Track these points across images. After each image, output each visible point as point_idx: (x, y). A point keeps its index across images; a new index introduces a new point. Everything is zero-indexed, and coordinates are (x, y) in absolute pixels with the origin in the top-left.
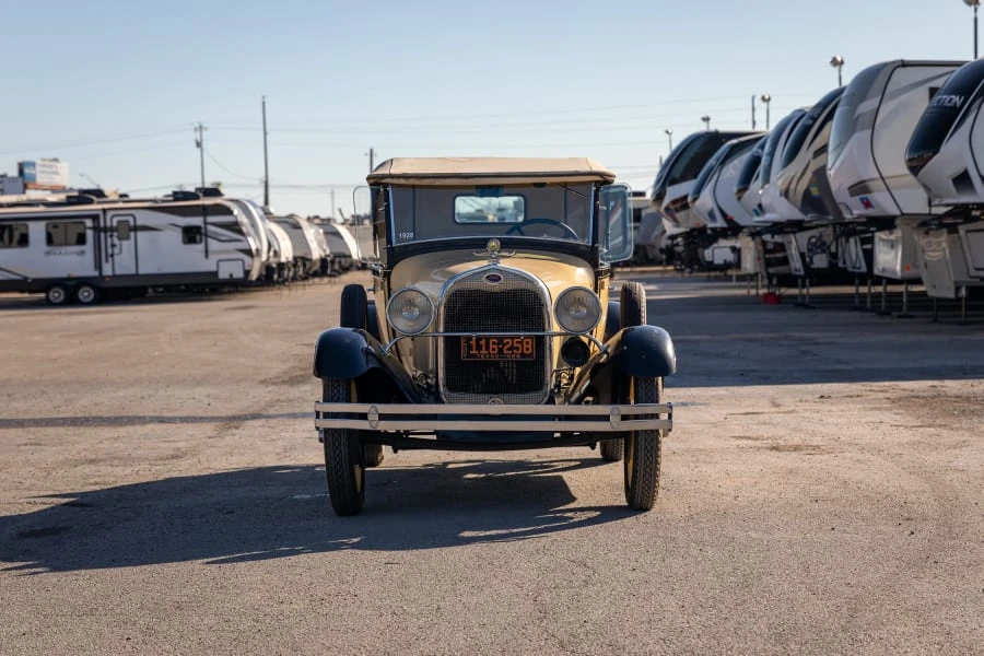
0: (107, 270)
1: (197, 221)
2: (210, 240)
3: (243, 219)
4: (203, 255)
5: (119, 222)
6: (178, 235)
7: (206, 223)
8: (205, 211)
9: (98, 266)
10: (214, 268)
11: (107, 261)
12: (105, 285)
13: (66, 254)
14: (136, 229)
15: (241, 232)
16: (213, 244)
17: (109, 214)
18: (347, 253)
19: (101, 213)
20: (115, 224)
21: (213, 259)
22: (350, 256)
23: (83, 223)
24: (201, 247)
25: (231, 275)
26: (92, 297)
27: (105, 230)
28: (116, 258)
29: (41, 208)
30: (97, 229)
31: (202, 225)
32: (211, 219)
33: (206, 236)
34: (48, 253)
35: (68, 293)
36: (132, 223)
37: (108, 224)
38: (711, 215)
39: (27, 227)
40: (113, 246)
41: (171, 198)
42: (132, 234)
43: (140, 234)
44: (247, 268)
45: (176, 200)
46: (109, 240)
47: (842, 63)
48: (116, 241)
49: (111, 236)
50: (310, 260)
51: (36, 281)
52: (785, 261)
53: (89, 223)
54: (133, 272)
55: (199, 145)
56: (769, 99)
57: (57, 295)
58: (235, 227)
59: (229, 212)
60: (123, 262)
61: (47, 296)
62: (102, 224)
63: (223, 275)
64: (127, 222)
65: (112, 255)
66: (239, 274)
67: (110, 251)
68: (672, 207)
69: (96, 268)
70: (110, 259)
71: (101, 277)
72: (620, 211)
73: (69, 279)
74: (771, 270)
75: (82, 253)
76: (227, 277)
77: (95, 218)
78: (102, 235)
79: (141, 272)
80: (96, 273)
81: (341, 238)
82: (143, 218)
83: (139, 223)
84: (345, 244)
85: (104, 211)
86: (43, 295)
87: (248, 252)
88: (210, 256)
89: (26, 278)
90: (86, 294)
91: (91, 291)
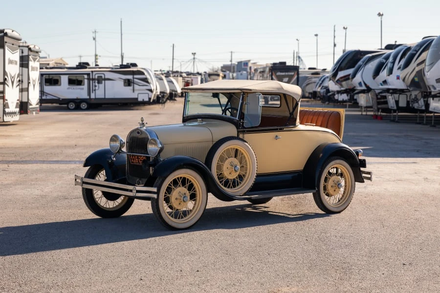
0: (93, 96)
1: (130, 77)
2: (135, 85)
3: (148, 77)
4: (132, 91)
5: (98, 77)
6: (122, 83)
7: (133, 78)
8: (133, 73)
9: (89, 94)
10: (136, 97)
11: (93, 92)
12: (92, 102)
13: (76, 89)
14: (105, 79)
15: (148, 82)
16: (136, 87)
17: (94, 73)
18: (176, 90)
19: (91, 73)
20: (96, 77)
21: (136, 92)
22: (177, 91)
23: (84, 77)
24: (131, 88)
25: (143, 100)
26: (86, 107)
27: (93, 79)
28: (96, 91)
29: (66, 70)
30: (89, 79)
31: (132, 79)
32: (135, 76)
33: (134, 83)
34: (68, 88)
35: (76, 105)
36: (103, 77)
37: (94, 77)
38: (360, 84)
39: (60, 77)
40: (95, 86)
41: (119, 67)
42: (103, 82)
43: (106, 82)
44: (150, 97)
45: (121, 68)
46: (94, 84)
47: (383, 15)
48: (97, 84)
49: (95, 82)
50: (166, 93)
51: (64, 100)
52: (386, 103)
53: (86, 76)
54: (103, 97)
55: (94, 39)
56: (347, 28)
57: (72, 106)
58: (145, 80)
59: (143, 73)
60: (100, 93)
61: (68, 106)
62: (91, 77)
63: (140, 99)
64: (101, 77)
65: (95, 90)
66: (146, 99)
67: (94, 88)
68: (340, 80)
69: (88, 95)
70: (94, 92)
71: (90, 99)
72: (296, 77)
73: (77, 99)
74: (379, 106)
75: (83, 89)
76: (142, 100)
77: (88, 74)
78: (91, 82)
79: (107, 97)
80: (88, 97)
81: (173, 83)
82: (108, 75)
83: (106, 77)
84: (175, 86)
85: (92, 72)
86: (66, 106)
87: (151, 91)
88: (135, 91)
89: (59, 98)
90: (84, 105)
91: (86, 104)
